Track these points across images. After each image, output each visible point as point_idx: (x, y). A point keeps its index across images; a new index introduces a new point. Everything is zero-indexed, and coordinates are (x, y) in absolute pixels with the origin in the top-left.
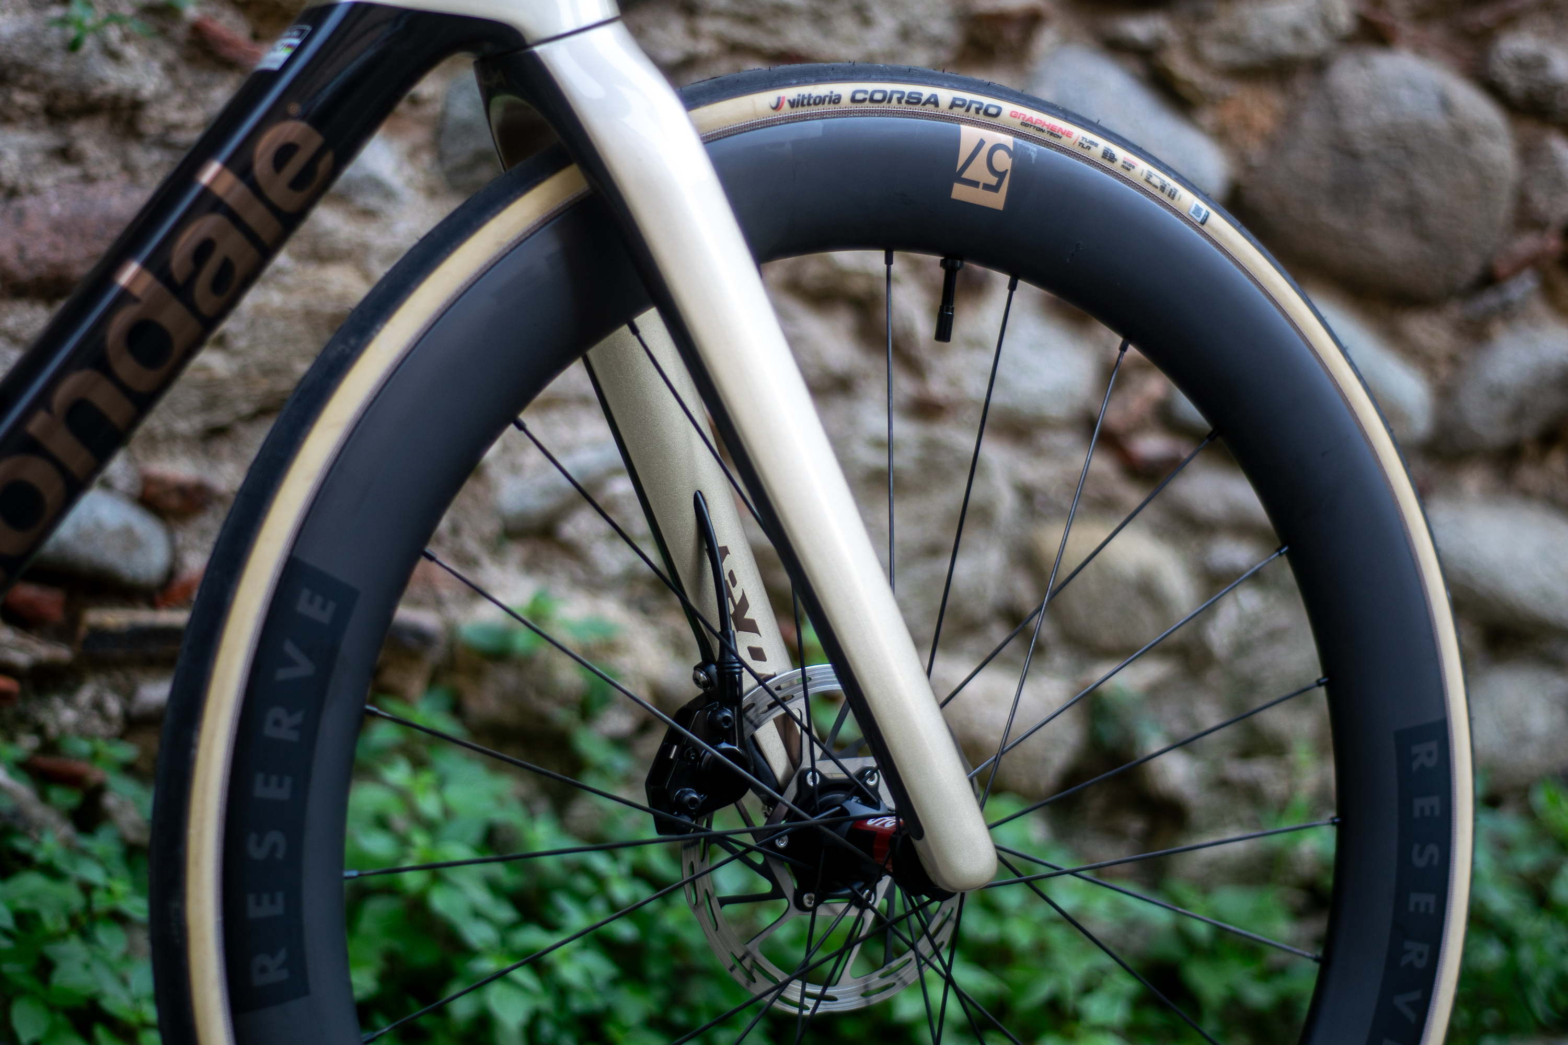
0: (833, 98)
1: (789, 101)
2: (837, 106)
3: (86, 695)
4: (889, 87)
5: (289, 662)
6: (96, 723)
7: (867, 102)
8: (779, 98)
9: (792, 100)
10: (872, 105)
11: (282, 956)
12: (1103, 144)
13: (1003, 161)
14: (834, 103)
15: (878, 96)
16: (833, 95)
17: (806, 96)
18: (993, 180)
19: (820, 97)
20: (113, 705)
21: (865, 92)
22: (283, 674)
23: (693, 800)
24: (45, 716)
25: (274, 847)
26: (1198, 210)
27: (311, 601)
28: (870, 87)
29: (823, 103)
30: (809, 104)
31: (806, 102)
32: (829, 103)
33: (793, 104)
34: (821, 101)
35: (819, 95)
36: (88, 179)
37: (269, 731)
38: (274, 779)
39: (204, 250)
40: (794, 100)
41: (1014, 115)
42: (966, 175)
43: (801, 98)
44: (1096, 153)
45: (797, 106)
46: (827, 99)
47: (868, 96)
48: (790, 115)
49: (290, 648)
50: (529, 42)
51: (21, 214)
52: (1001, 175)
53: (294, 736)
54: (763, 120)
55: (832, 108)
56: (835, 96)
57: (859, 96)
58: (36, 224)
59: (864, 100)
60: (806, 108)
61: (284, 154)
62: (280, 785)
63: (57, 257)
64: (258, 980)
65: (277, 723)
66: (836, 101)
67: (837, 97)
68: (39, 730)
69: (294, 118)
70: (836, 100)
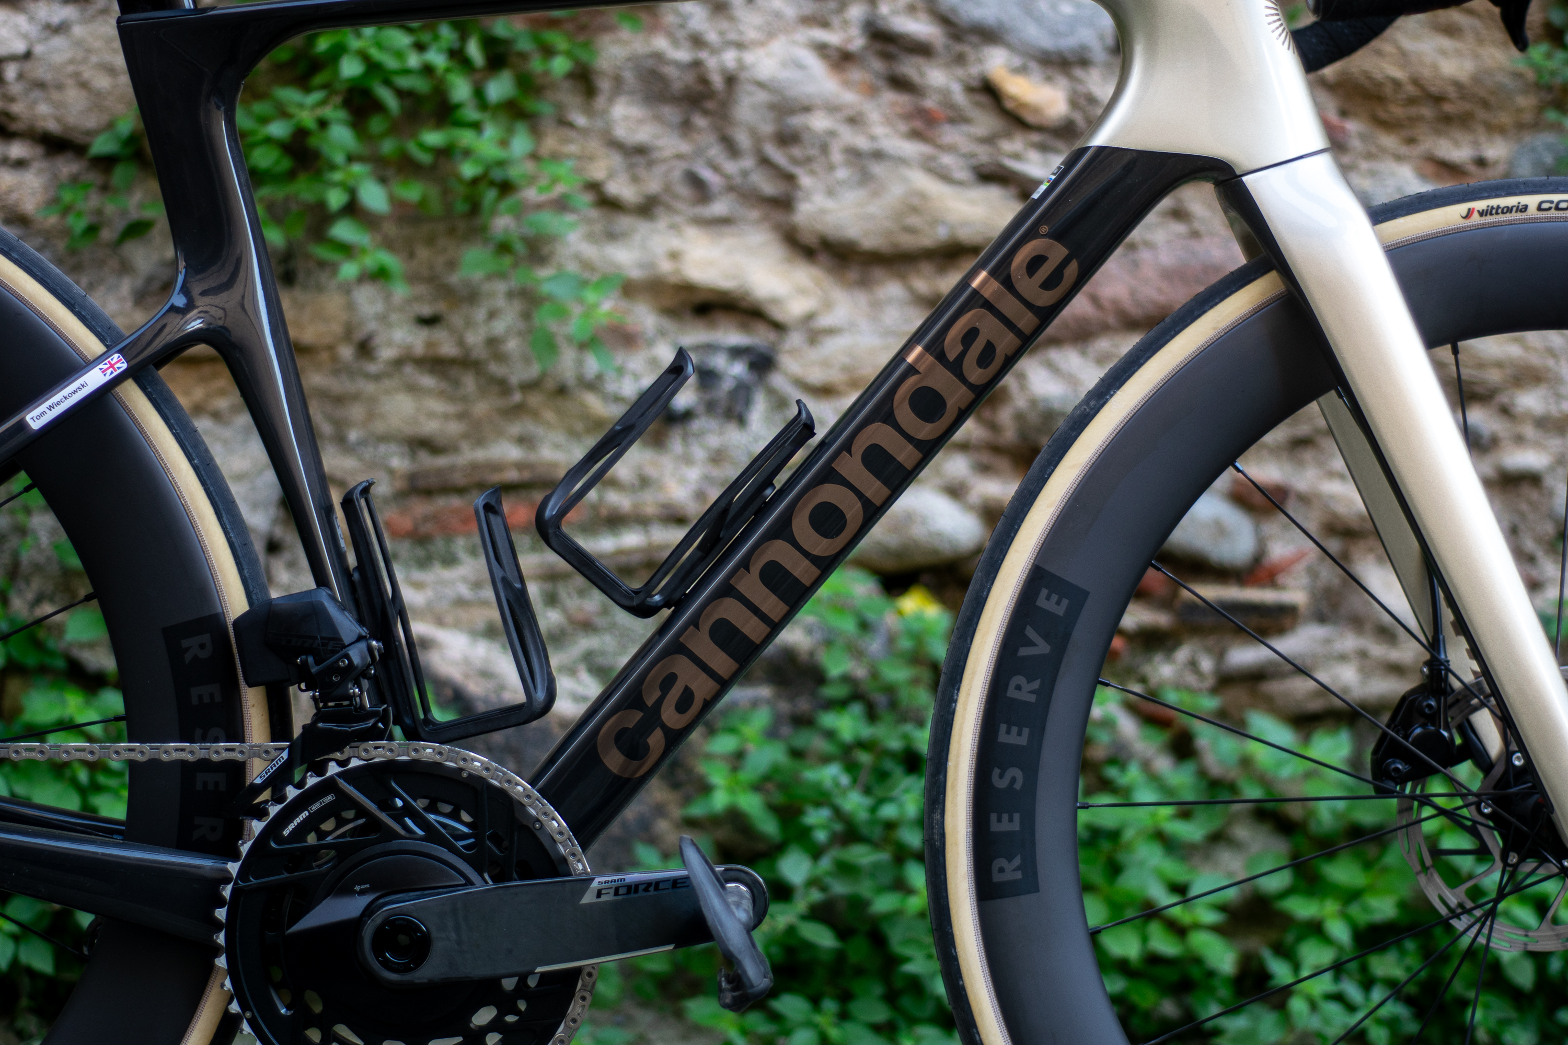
0: (1520, 207)
1: (1479, 211)
2: (1523, 214)
3: (1183, 654)
5: (1031, 644)
6: (1191, 679)
7: (1553, 211)
8: (1469, 209)
9: (1481, 211)
10: (1557, 212)
11: (1017, 861)
14: (1521, 211)
15: (1563, 205)
16: (1520, 205)
17: (1495, 206)
19: (1508, 207)
20: (1207, 664)
21: (1552, 202)
22: (1023, 652)
23: (1397, 769)
24: (1147, 669)
25: (1013, 780)
27: (1048, 598)
28: (1556, 198)
29: (1511, 212)
30: (1497, 213)
31: (1494, 211)
32: (1516, 212)
33: (1482, 214)
34: (1509, 210)
35: (1506, 205)
36: (1195, 234)
37: (1012, 693)
38: (1015, 730)
39: (970, 335)
40: (1483, 210)
43: (1489, 208)
45: (1486, 215)
46: (1514, 209)
47: (1553, 206)
48: (1479, 222)
49: (1030, 633)
50: (1238, 173)
51: (1136, 264)
53: (1032, 698)
54: (1453, 227)
55: (1519, 216)
56: (1522, 206)
57: (1545, 206)
58: (1149, 271)
59: (1550, 209)
60: (1495, 216)
61: (1035, 263)
62: (1019, 734)
63: (1161, 299)
64: (997, 878)
65: (1018, 688)
66: (1523, 210)
67: (1524, 207)
68: (1143, 680)
69: (1043, 236)
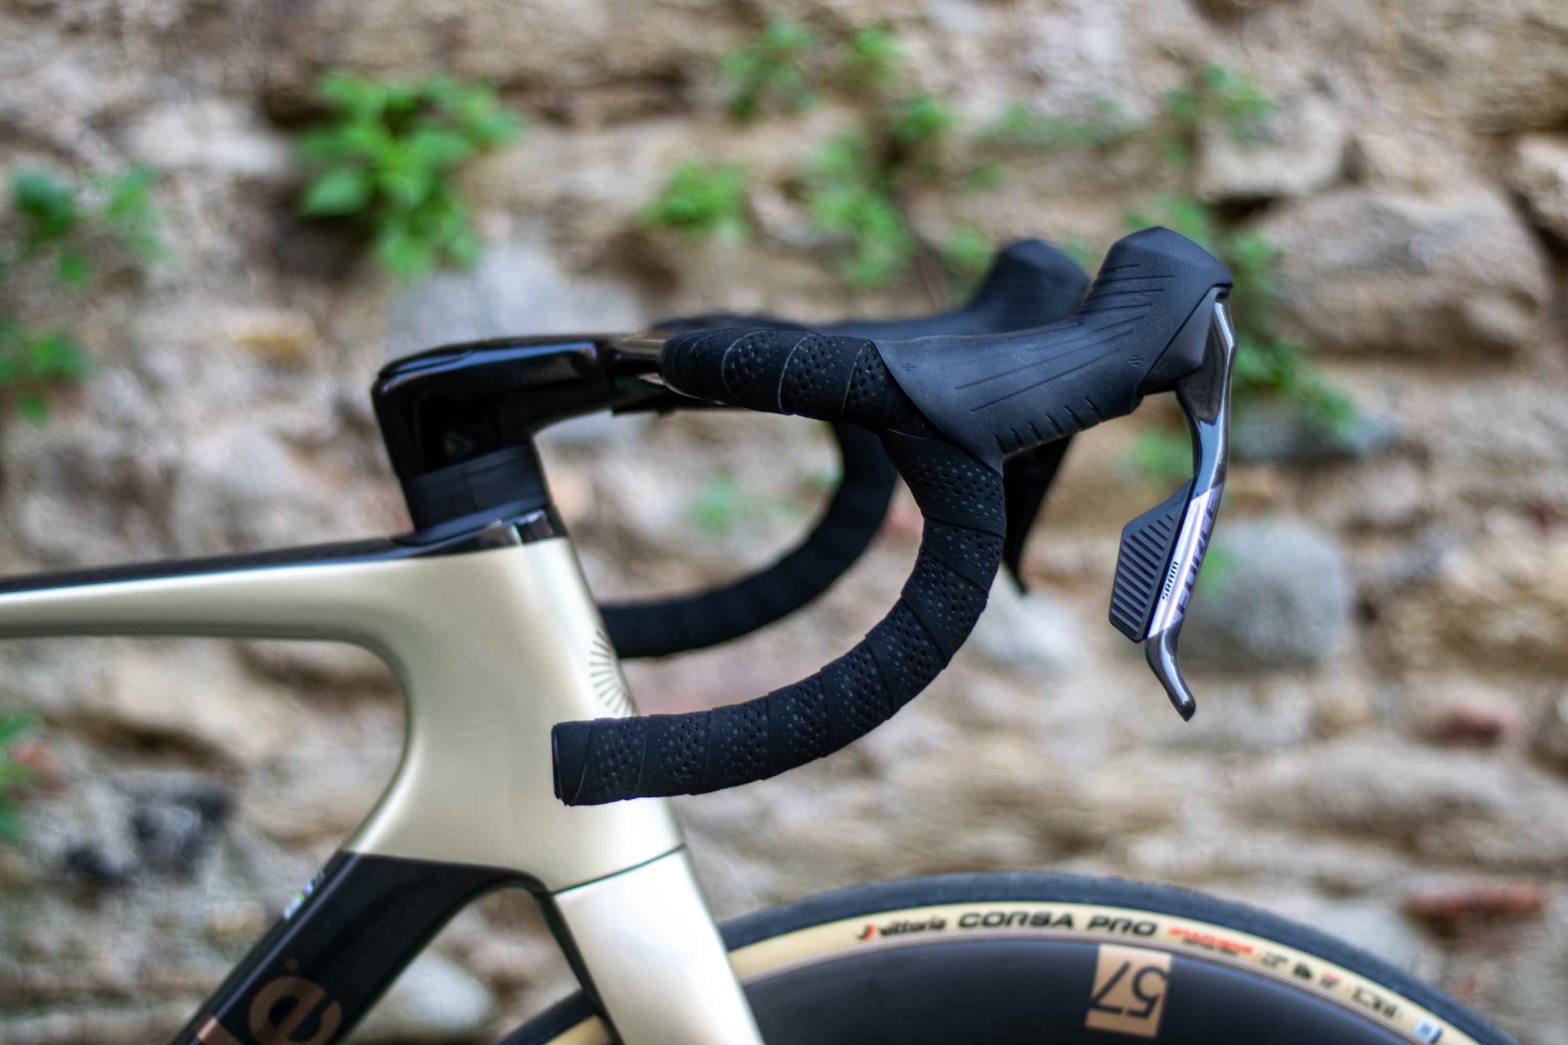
0: (936, 924)
1: (881, 930)
2: (940, 934)
4: (1008, 908)
7: (980, 927)
8: (868, 927)
9: (884, 929)
10: (986, 931)
12: (1295, 957)
13: (1154, 986)
14: (937, 930)
15: (994, 919)
16: (935, 921)
17: (901, 923)
18: (1141, 1006)
19: (919, 923)
21: (977, 915)
26: (1426, 1029)
28: (984, 909)
29: (923, 931)
30: (904, 932)
31: (899, 929)
32: (930, 930)
33: (885, 932)
34: (920, 928)
35: (917, 921)
40: (887, 928)
41: (1175, 932)
42: (1108, 1000)
43: (896, 925)
44: (1285, 972)
45: (891, 935)
46: (928, 926)
47: (981, 920)
48: (878, 944)
50: (549, 890)
52: (1151, 1001)
55: (934, 937)
56: (938, 922)
57: (970, 920)
59: (974, 925)
60: (900, 936)
61: (282, 1008)
66: (940, 928)
67: (941, 922)
69: (292, 974)
70: (939, 925)
